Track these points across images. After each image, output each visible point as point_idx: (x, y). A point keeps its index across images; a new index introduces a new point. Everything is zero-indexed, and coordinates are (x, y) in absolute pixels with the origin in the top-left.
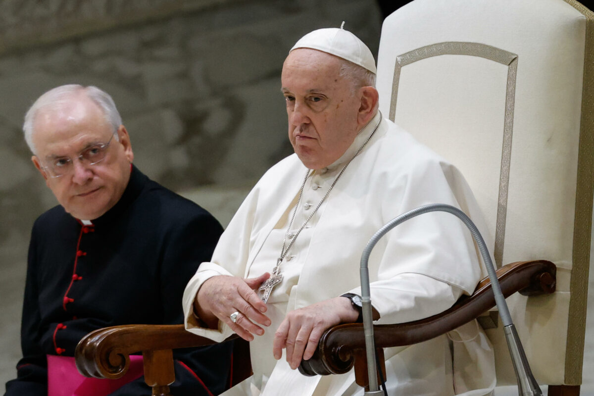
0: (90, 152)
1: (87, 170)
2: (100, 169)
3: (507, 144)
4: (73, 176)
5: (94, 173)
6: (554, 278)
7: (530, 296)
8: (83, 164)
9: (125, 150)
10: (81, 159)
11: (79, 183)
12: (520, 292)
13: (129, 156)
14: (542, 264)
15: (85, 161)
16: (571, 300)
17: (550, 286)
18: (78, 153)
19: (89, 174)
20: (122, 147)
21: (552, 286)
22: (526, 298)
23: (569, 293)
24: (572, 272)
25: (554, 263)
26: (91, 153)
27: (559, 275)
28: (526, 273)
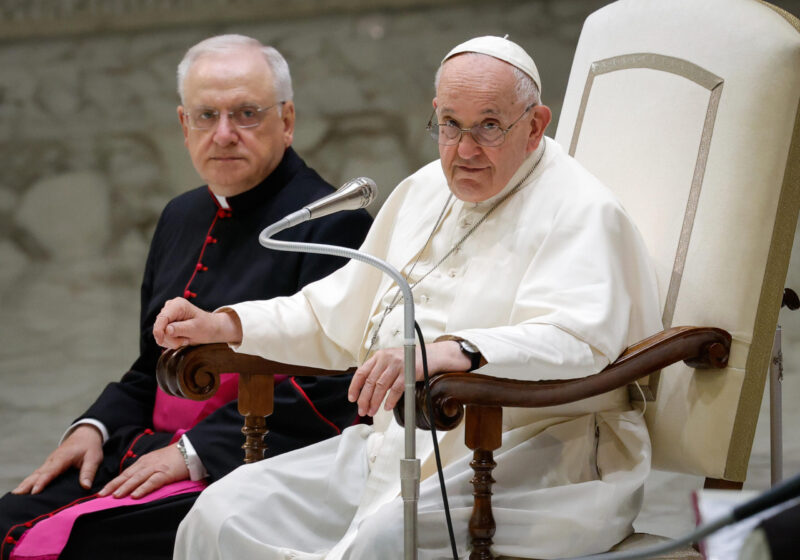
0: (243, 112)
1: (233, 131)
2: (248, 135)
3: (697, 184)
4: (215, 133)
5: (240, 137)
6: (728, 351)
7: (699, 369)
8: (230, 124)
9: (286, 130)
10: (230, 117)
11: (220, 143)
12: (685, 362)
13: (288, 138)
14: (714, 332)
15: (233, 121)
16: (745, 379)
17: (720, 360)
18: (228, 109)
19: (235, 138)
20: (283, 125)
21: (724, 360)
22: (693, 370)
23: (744, 371)
24: (751, 347)
25: (730, 333)
26: (244, 116)
27: (734, 347)
28: (694, 340)
